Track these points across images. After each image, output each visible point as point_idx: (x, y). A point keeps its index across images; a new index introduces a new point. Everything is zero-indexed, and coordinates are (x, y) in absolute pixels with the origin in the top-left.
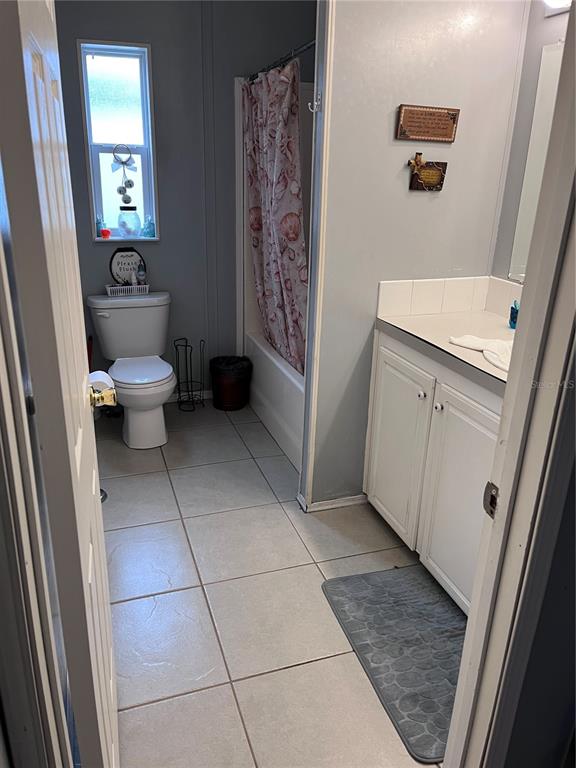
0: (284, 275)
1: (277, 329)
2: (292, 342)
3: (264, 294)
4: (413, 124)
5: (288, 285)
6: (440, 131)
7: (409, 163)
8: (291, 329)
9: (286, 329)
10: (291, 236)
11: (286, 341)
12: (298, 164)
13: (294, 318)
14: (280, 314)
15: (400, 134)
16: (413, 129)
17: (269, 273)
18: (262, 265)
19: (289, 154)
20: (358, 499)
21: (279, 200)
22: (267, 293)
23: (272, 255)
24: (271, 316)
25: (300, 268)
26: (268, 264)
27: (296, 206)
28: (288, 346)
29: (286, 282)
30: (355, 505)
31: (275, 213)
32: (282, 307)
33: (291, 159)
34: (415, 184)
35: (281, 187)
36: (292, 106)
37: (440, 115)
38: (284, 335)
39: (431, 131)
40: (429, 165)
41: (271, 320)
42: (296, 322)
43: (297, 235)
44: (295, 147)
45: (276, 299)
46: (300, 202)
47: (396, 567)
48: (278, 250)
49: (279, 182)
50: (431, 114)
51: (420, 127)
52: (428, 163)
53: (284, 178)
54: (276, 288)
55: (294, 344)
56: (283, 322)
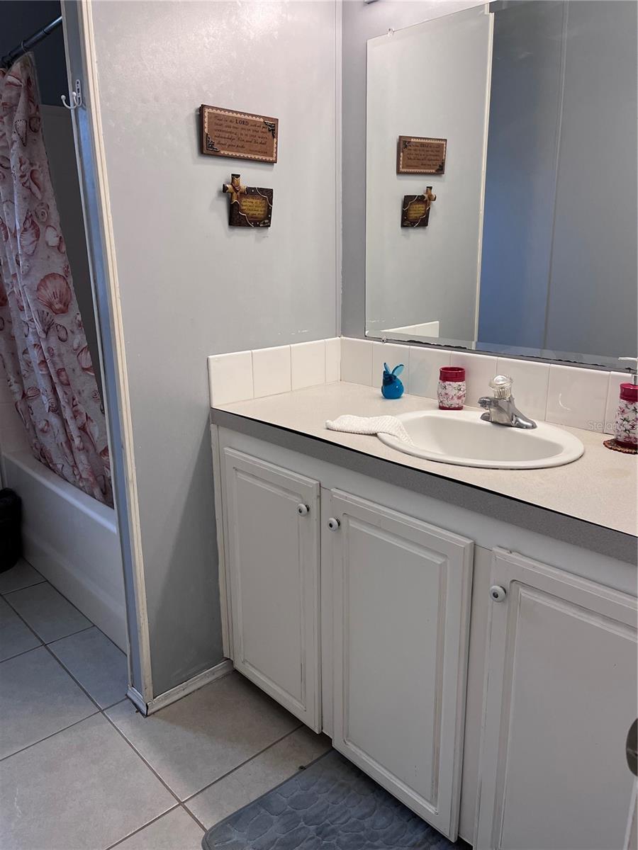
0: (54, 363)
1: (53, 443)
2: (82, 458)
3: (24, 395)
4: (223, 134)
5: (63, 378)
6: (259, 147)
7: (225, 189)
8: (77, 442)
9: (69, 441)
10: (57, 306)
11: (70, 459)
12: (52, 203)
13: (80, 423)
14: (54, 420)
15: (207, 147)
16: (223, 141)
17: (28, 363)
18: (14, 354)
19: (35, 188)
20: (219, 669)
21: (29, 257)
22: (29, 394)
23: (31, 337)
24: (42, 425)
25: (78, 352)
26: (25, 352)
27: (58, 264)
28: (75, 465)
29: (58, 373)
30: (217, 679)
31: (26, 275)
32: (57, 410)
33: (39, 196)
34: (236, 219)
35: (29, 237)
36: (31, 119)
37: (255, 124)
38: (67, 451)
39: (247, 145)
40: (251, 192)
41: (42, 430)
42: (83, 429)
43: (66, 305)
44: (44, 178)
45: (46, 400)
46: (65, 257)
47: (302, 768)
48: (39, 328)
49: (25, 230)
50: (244, 122)
51: (232, 139)
52: (249, 189)
53: (33, 223)
54: (43, 384)
55: (85, 462)
56: (62, 431)
